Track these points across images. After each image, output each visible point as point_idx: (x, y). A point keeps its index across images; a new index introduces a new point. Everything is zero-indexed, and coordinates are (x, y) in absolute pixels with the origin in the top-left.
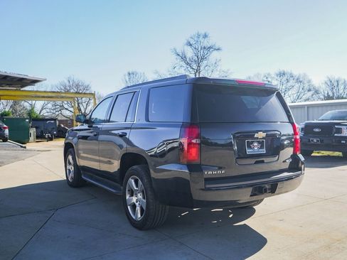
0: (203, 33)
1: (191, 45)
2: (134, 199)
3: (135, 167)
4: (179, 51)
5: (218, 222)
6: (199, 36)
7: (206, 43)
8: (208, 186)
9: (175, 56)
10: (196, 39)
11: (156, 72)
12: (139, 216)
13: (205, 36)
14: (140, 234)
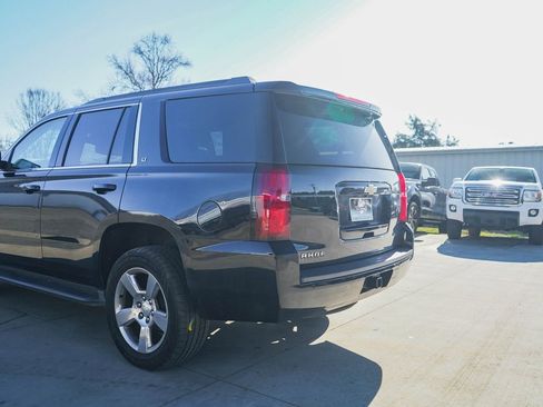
0: (162, 35)
1: (141, 53)
2: (134, 313)
3: (139, 250)
4: (121, 60)
5: (281, 341)
6: (155, 39)
7: (166, 52)
8: (306, 280)
9: (113, 70)
10: (151, 44)
11: (80, 94)
12: (149, 343)
13: (166, 41)
14: (155, 378)
